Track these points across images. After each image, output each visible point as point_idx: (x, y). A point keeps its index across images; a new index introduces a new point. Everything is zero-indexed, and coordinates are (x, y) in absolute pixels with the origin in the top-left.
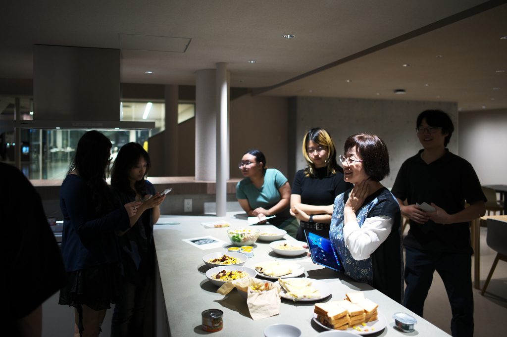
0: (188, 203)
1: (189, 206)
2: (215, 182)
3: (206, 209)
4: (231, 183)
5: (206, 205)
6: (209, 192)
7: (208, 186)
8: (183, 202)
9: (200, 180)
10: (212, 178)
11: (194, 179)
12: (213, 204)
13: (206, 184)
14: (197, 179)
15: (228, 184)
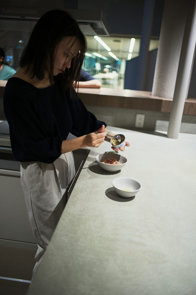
0: (140, 119)
1: (140, 121)
2: (172, 100)
3: (157, 127)
4: (189, 103)
5: (159, 123)
6: (163, 110)
7: (164, 103)
8: (135, 116)
9: (156, 95)
10: (169, 96)
11: (151, 94)
12: (167, 123)
13: (161, 101)
14: (152, 95)
15: (186, 103)
